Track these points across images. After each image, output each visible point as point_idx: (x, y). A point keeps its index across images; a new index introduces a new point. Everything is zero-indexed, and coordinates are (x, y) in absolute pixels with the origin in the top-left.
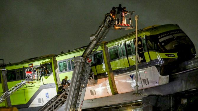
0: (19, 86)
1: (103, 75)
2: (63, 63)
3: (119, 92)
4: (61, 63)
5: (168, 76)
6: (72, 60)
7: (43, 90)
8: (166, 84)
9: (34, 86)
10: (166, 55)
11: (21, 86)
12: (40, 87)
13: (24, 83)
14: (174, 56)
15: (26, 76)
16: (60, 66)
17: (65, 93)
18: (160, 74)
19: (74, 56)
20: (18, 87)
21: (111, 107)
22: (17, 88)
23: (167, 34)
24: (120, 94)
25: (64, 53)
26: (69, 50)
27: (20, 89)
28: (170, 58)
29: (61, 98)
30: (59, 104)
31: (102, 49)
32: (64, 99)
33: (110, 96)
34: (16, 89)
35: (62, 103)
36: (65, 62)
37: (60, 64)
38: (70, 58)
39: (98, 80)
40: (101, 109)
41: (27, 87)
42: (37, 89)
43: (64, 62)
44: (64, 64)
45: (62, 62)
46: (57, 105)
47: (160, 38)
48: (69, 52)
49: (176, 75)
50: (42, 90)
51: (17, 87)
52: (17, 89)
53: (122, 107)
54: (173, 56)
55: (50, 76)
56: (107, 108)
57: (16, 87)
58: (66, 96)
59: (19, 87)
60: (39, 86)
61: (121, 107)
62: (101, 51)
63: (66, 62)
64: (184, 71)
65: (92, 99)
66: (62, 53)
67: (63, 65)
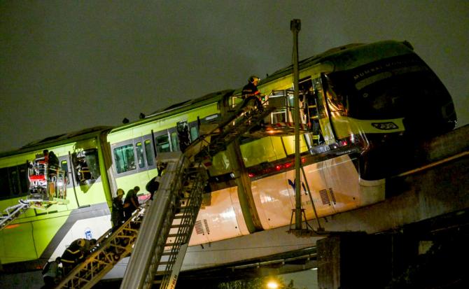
0: (11, 213)
1: (225, 180)
2: (124, 149)
3: (265, 225)
4: (119, 148)
5: (383, 181)
6: (147, 142)
7: (78, 222)
8: (380, 203)
9: (56, 212)
10: (373, 124)
11: (19, 213)
12: (71, 214)
13: (26, 206)
14: (394, 127)
15: (30, 189)
16: (118, 159)
17: (124, 231)
18: (361, 177)
19: (152, 131)
20: (11, 215)
21: (258, 264)
22: (9, 220)
23: (377, 68)
24: (269, 230)
25: (130, 121)
26: (141, 114)
27: (17, 221)
28: (384, 134)
29: (112, 245)
30: (107, 261)
31: (219, 112)
32: (120, 247)
33: (243, 236)
34: (6, 222)
35: (115, 259)
36: (128, 148)
37: (119, 152)
38: (140, 135)
39: (212, 193)
40: (233, 270)
41: (37, 215)
42: (63, 221)
43: (126, 147)
44: (127, 151)
45: (122, 148)
46: (101, 262)
47: (359, 80)
48: (143, 118)
49: (403, 176)
50: (75, 222)
51: (7, 218)
52: (9, 223)
53: (286, 263)
54: (391, 128)
55: (94, 184)
56: (249, 268)
57: (4, 215)
58: (125, 239)
59: (12, 217)
60: (69, 213)
61: (283, 263)
62: (216, 116)
63: (132, 148)
64: (423, 168)
65: (201, 245)
66: (126, 121)
67: (124, 155)
